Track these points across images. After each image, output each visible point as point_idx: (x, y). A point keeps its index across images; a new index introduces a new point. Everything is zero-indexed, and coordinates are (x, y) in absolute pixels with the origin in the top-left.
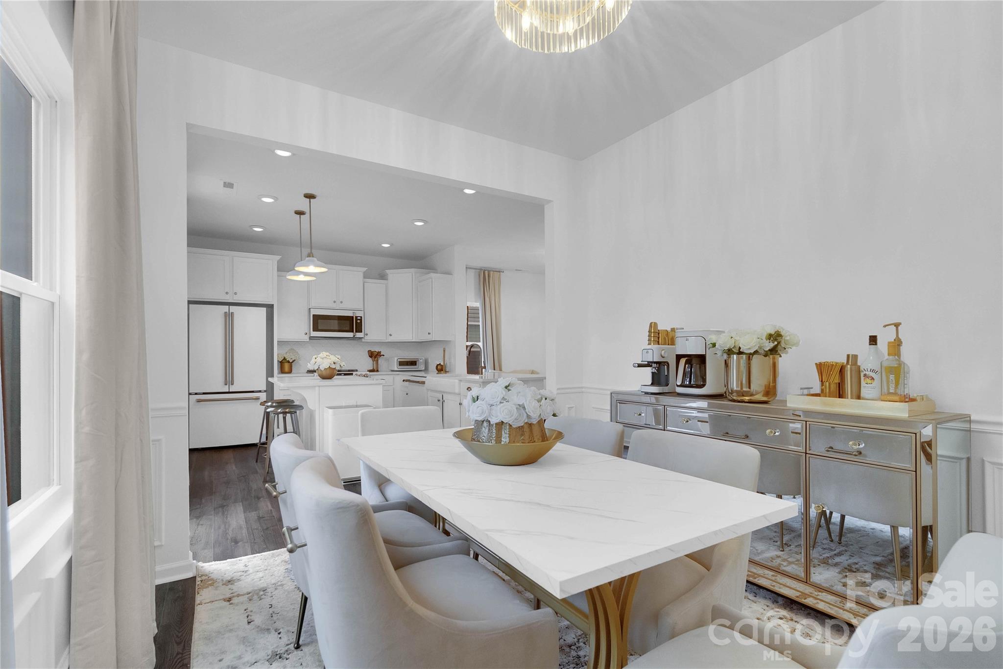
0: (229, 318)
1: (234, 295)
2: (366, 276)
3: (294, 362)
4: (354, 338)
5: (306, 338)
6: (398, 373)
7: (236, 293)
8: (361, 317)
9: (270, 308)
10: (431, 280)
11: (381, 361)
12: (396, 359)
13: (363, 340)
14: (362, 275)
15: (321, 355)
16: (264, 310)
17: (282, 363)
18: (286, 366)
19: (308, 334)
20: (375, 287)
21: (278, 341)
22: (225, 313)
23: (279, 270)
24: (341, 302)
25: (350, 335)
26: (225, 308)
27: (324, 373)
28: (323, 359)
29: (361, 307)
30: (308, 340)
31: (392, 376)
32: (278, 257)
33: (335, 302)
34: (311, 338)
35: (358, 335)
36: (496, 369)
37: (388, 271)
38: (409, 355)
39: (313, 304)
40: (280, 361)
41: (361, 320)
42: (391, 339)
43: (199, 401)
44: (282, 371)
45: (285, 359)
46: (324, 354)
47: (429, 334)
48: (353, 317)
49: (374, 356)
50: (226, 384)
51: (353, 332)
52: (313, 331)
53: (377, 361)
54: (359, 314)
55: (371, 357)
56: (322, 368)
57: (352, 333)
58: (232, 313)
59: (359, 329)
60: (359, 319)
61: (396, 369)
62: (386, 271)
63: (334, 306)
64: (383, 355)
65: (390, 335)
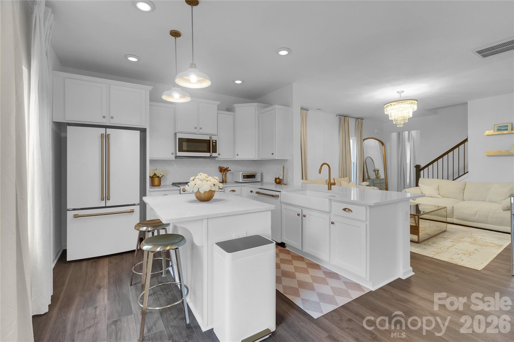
0: (106, 139)
1: (111, 119)
2: (219, 108)
3: (162, 177)
4: (211, 157)
5: (173, 157)
6: (244, 184)
7: (112, 118)
8: (216, 141)
9: (143, 131)
10: (274, 110)
11: (228, 174)
12: (241, 173)
13: (216, 159)
14: (216, 107)
15: (199, 176)
16: (138, 132)
17: (152, 178)
18: (156, 180)
19: (174, 154)
20: (226, 116)
21: (150, 160)
22: (102, 134)
23: (151, 100)
24: (201, 128)
25: (208, 155)
26: (103, 130)
27: (203, 196)
28: (202, 181)
29: (215, 133)
30: (174, 159)
31: (240, 188)
32: (151, 88)
33: (196, 128)
34: (177, 157)
35: (214, 155)
36: (303, 178)
37: (235, 105)
38: (250, 170)
39: (179, 129)
40: (151, 176)
41: (216, 143)
42: (237, 158)
43: (76, 216)
44: (153, 185)
45: (155, 174)
46: (202, 176)
47: (272, 154)
48: (210, 140)
49: (223, 170)
50: (102, 200)
51: (210, 152)
52: (179, 151)
53: (226, 174)
54: (214, 138)
55: (221, 171)
56: (202, 191)
57: (209, 154)
58: (108, 135)
59: (215, 151)
60: (214, 142)
61: (241, 181)
62: (234, 105)
63: (195, 131)
64: (230, 170)
65: (237, 155)
